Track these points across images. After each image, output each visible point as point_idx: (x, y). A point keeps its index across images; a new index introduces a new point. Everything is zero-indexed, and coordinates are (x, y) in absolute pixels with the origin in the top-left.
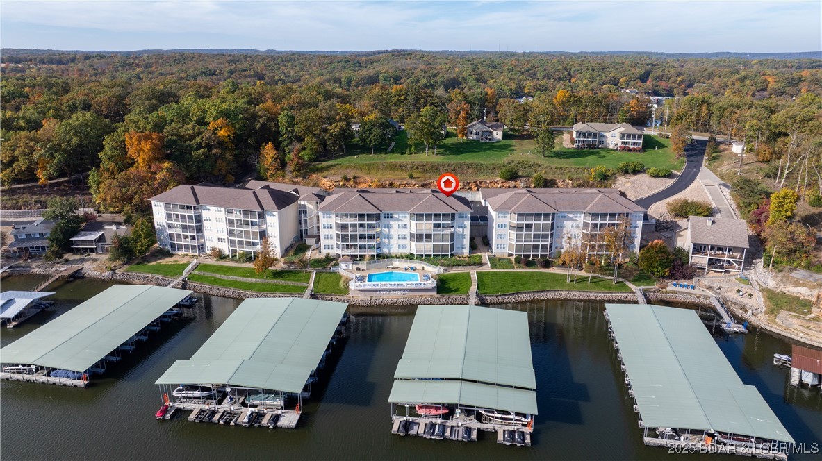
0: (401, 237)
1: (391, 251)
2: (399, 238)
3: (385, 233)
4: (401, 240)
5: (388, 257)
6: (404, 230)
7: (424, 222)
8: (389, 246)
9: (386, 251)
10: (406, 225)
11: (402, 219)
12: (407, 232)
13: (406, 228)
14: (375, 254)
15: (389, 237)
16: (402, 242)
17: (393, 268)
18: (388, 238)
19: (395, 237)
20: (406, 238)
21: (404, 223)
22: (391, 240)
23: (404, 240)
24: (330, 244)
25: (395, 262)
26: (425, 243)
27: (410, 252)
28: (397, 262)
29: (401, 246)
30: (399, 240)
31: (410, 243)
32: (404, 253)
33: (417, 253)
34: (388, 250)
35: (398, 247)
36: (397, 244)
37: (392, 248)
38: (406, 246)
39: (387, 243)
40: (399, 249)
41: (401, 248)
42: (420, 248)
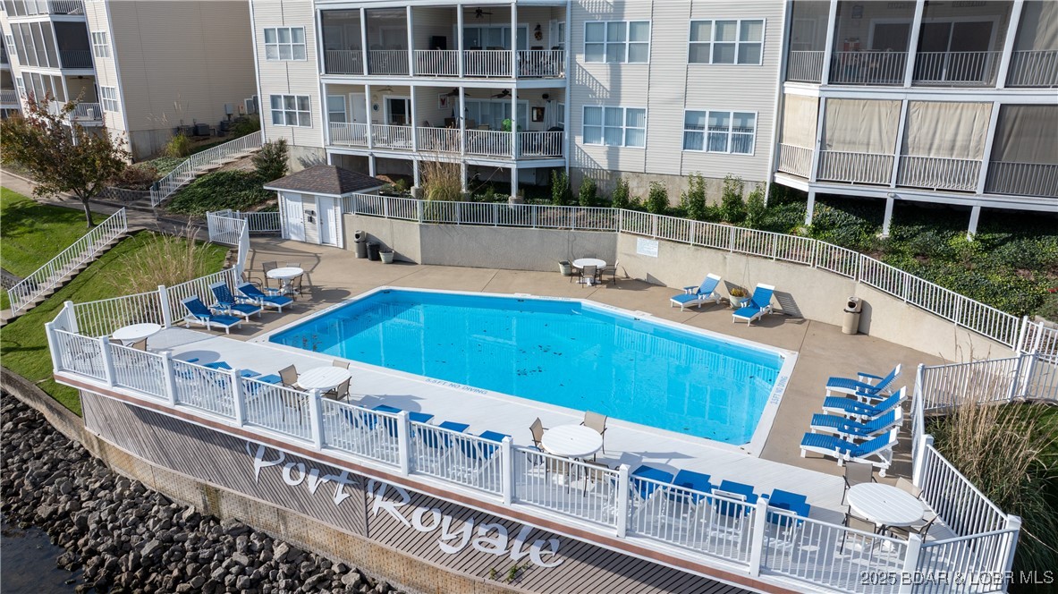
0: (714, 47)
1: (629, 160)
2: (696, 54)
4: (708, 71)
5: (597, 200)
9: (590, 153)
14: (512, 163)
15: (616, 42)
16: (720, 89)
19: (666, 41)
20: (749, 54)
22: (629, 70)
23: (733, 71)
24: (296, 94)
25: (639, 239)
26: (917, 89)
27: (773, 178)
28: (648, 241)
29: (706, 127)
30: (695, 67)
31: (787, 91)
32: (726, 180)
33: (820, 184)
34: (607, 149)
35: (683, 130)
36: (673, 101)
37: (637, 134)
38: (753, 123)
39: (604, 88)
40: (690, 140)
41: (702, 139)
42: (861, 136)
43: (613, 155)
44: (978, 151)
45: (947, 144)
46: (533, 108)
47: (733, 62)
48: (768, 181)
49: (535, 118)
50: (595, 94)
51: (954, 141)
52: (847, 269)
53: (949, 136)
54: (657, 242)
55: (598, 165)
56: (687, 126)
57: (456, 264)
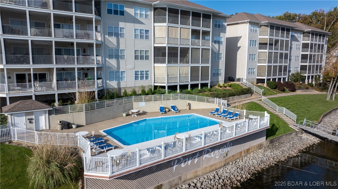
0: (140, 56)
1: (123, 85)
2: (136, 58)
3: (111, 46)
4: (139, 61)
5: (119, 96)
6: (144, 40)
7: (179, 25)
8: (117, 75)
9: (113, 84)
10: (147, 31)
11: (141, 20)
12: (149, 46)
13: (147, 37)
14: (96, 89)
15: (117, 54)
16: (142, 65)
17: (139, 114)
18: (117, 57)
19: (129, 54)
20: (147, 58)
21: (143, 27)
22: (122, 62)
23: (144, 61)
25: (139, 102)
26: (180, 64)
27: (154, 84)
28: (142, 102)
29: (140, 74)
30: (136, 61)
31: (155, 65)
32: (149, 86)
33: (168, 84)
34: (117, 83)
35: (134, 76)
36: (132, 69)
37: (123, 78)
38: (149, 73)
39: (115, 67)
40: (136, 78)
41: (139, 77)
42: (173, 74)
43: (119, 84)
44: (189, 74)
45: (185, 74)
46: (83, 73)
47: (144, 59)
48: (153, 85)
49: (84, 76)
50: (113, 69)
51: (186, 73)
52: (184, 98)
53: (185, 72)
54: (145, 102)
55: (113, 87)
56: (135, 75)
57: (96, 122)
